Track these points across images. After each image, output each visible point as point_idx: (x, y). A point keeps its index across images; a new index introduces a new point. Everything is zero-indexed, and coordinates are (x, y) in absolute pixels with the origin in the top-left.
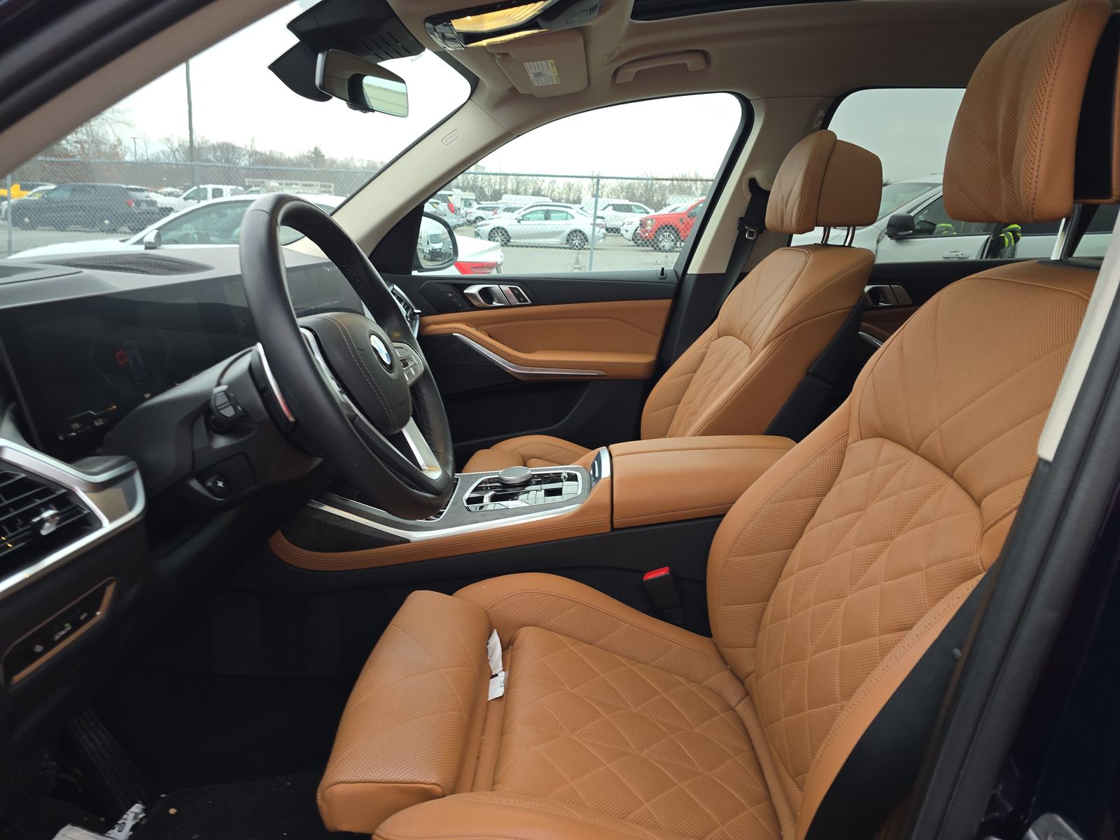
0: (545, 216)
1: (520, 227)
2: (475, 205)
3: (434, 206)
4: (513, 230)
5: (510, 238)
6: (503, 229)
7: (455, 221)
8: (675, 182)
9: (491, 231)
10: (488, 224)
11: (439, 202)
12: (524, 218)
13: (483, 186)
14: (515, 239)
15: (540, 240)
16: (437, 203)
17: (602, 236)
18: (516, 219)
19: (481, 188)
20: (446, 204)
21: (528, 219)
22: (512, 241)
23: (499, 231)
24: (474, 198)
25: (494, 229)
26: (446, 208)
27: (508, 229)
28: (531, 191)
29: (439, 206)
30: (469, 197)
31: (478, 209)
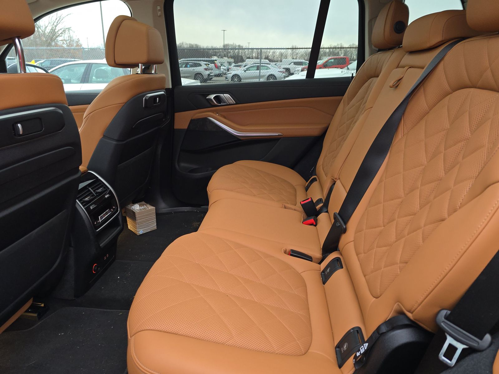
0: (257, 68)
1: (246, 74)
2: (233, 64)
3: (207, 66)
4: (242, 75)
5: (241, 79)
6: (238, 75)
7: (218, 72)
8: (331, 50)
9: (233, 76)
10: (231, 73)
11: (209, 63)
12: (247, 69)
13: (242, 55)
14: (244, 79)
15: (255, 80)
16: (208, 64)
17: (283, 77)
18: (244, 70)
19: (241, 56)
20: (213, 64)
21: (249, 70)
22: (242, 80)
23: (236, 76)
24: (233, 61)
25: (234, 75)
26: (214, 66)
27: (240, 75)
28: (264, 57)
29: (209, 66)
30: (231, 61)
31: (234, 66)
